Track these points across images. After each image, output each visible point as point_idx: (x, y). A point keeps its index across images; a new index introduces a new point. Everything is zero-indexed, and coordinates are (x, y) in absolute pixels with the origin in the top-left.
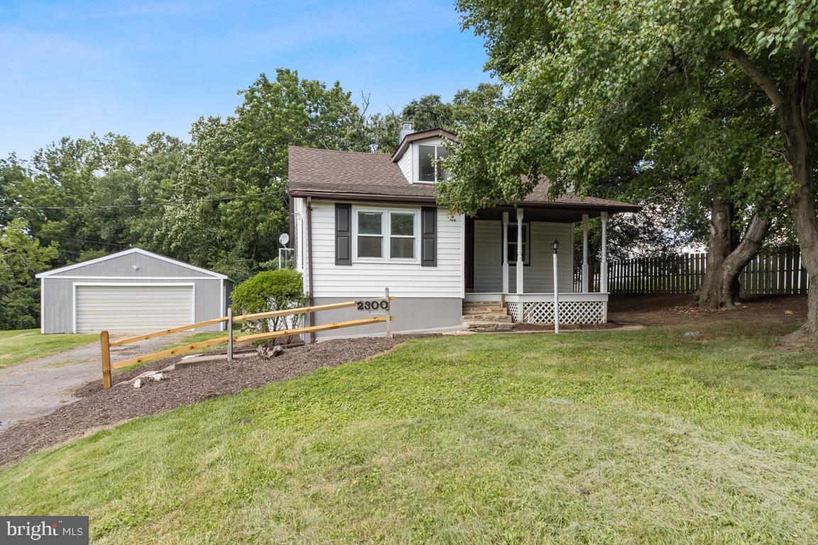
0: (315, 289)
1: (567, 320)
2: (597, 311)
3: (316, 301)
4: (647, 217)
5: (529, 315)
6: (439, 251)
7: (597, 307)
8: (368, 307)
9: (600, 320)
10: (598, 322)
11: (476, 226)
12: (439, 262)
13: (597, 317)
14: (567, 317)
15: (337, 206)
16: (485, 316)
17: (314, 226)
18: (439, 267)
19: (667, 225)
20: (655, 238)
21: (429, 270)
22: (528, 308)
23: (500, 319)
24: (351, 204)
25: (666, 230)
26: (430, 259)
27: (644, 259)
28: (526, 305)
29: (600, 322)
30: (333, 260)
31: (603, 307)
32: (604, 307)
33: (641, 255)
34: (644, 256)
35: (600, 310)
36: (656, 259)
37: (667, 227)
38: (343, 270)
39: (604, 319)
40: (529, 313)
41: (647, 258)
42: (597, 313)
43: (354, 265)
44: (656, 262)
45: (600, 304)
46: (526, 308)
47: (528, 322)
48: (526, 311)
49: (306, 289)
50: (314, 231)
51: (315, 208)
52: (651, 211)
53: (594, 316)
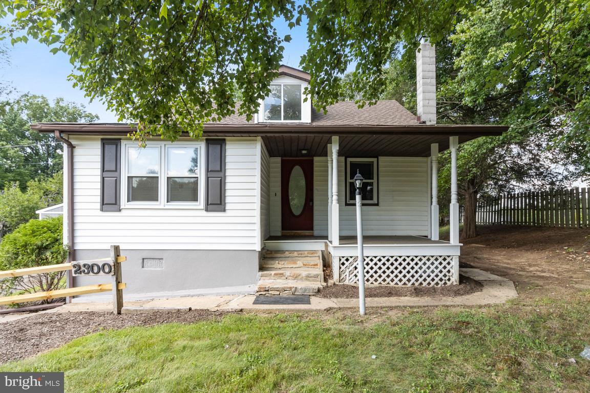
0: (77, 240)
1: (392, 281)
2: (445, 268)
3: (78, 255)
4: (533, 154)
5: (347, 273)
6: (228, 193)
7: (444, 263)
8: (86, 271)
9: (449, 280)
10: (445, 283)
11: (315, 164)
12: (228, 207)
13: (445, 276)
14: (400, 276)
15: (104, 142)
16: (287, 273)
17: (76, 166)
18: (228, 213)
19: (554, 160)
20: (542, 173)
21: (215, 217)
22: (347, 264)
23: (308, 277)
24: (120, 139)
25: (553, 166)
26: (216, 202)
27: (529, 193)
28: (343, 260)
29: (449, 283)
30: (98, 206)
31: (453, 263)
32: (455, 263)
33: (527, 190)
34: (530, 190)
35: (448, 267)
36: (542, 193)
37: (554, 163)
38: (111, 216)
39: (455, 279)
40: (348, 271)
41: (533, 192)
42: (445, 271)
43: (123, 211)
44: (545, 195)
45: (448, 260)
46: (343, 264)
47: (347, 282)
48: (343, 268)
49: (66, 241)
50: (76, 172)
51: (78, 145)
52: (536, 148)
53: (441, 275)
